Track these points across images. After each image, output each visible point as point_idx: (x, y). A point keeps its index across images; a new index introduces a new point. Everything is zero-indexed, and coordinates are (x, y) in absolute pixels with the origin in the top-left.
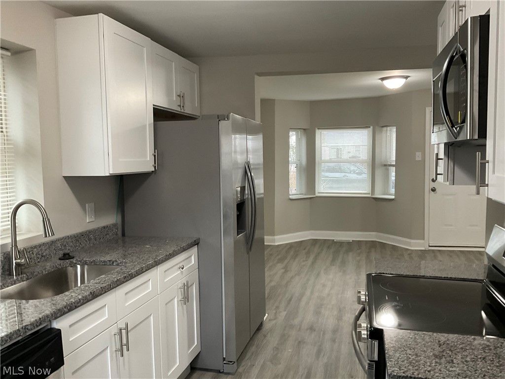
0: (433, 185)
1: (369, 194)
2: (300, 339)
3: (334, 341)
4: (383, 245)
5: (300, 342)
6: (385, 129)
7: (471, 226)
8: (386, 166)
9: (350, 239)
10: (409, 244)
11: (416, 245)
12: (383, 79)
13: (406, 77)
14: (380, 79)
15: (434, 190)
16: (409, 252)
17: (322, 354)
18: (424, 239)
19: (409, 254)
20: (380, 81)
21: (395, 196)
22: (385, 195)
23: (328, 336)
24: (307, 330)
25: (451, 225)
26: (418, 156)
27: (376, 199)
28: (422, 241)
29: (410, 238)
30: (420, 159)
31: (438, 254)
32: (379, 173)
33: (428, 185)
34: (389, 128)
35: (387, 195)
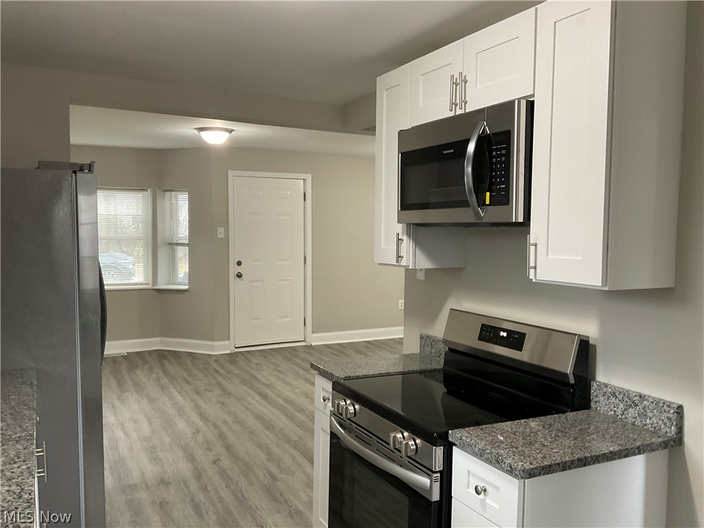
0: (239, 269)
1: (148, 284)
2: (158, 501)
3: (205, 489)
4: (175, 354)
5: (161, 504)
6: (168, 194)
7: (282, 317)
8: (172, 245)
9: (124, 351)
10: (212, 348)
11: (221, 348)
12: (201, 129)
13: (231, 131)
14: (196, 129)
15: (239, 276)
16: (214, 358)
17: (204, 512)
18: (229, 340)
19: (215, 361)
20: (196, 131)
21: (189, 285)
22: (170, 284)
23: (193, 485)
24: (158, 485)
25: (259, 319)
26: (221, 233)
27: (159, 291)
28: (227, 342)
29: (213, 340)
30: (223, 237)
31: (249, 356)
32: (163, 254)
33: (234, 269)
34: (173, 193)
35: (173, 284)
